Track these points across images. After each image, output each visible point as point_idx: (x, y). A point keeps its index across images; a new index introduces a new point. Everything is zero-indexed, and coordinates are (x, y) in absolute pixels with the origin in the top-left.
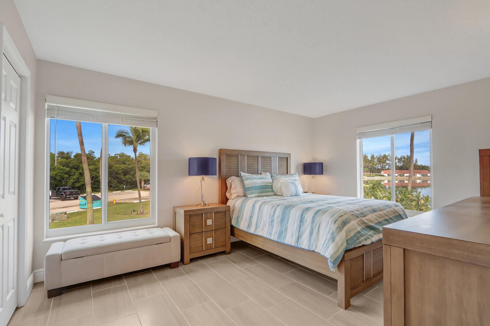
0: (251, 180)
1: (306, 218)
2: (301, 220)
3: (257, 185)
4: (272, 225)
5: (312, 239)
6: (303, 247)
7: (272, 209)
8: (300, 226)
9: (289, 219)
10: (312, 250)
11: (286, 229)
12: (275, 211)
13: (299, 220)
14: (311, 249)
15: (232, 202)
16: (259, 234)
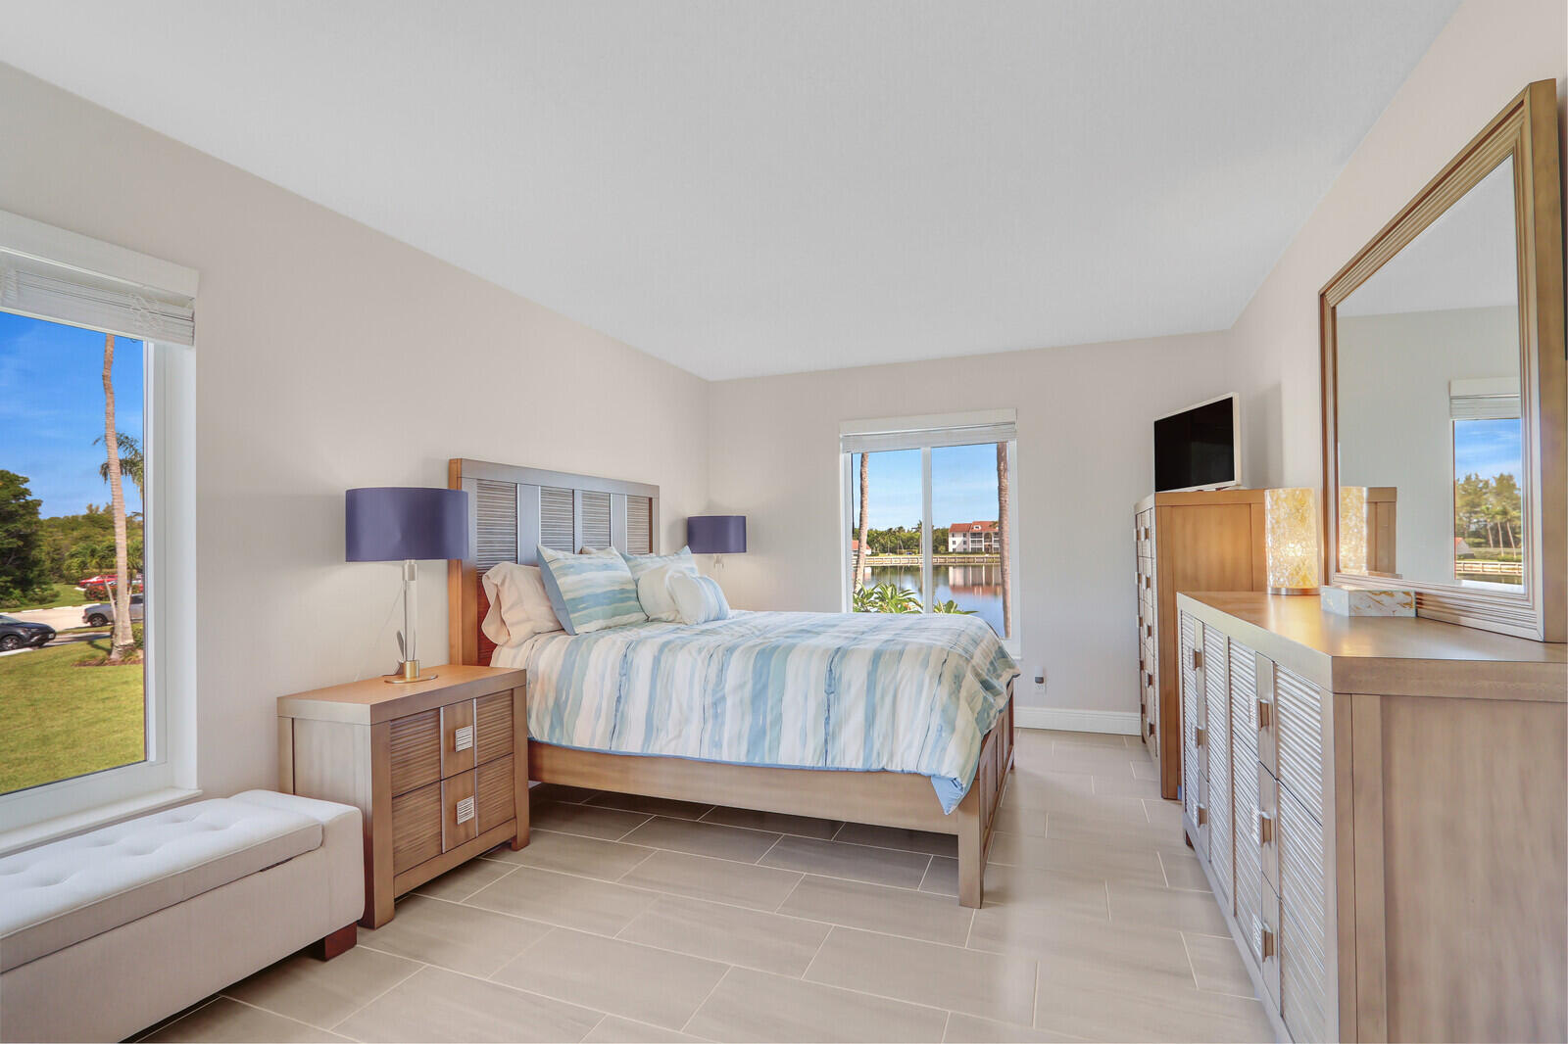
0: (580, 574)
1: (845, 678)
2: (830, 686)
3: (599, 591)
4: (716, 716)
5: (876, 735)
6: (846, 764)
7: (709, 665)
8: (829, 706)
9: (784, 688)
10: (880, 767)
11: (778, 719)
12: (721, 670)
13: (823, 687)
14: (875, 767)
15: (515, 657)
16: (669, 751)
